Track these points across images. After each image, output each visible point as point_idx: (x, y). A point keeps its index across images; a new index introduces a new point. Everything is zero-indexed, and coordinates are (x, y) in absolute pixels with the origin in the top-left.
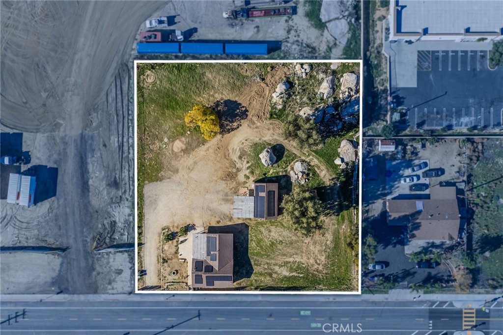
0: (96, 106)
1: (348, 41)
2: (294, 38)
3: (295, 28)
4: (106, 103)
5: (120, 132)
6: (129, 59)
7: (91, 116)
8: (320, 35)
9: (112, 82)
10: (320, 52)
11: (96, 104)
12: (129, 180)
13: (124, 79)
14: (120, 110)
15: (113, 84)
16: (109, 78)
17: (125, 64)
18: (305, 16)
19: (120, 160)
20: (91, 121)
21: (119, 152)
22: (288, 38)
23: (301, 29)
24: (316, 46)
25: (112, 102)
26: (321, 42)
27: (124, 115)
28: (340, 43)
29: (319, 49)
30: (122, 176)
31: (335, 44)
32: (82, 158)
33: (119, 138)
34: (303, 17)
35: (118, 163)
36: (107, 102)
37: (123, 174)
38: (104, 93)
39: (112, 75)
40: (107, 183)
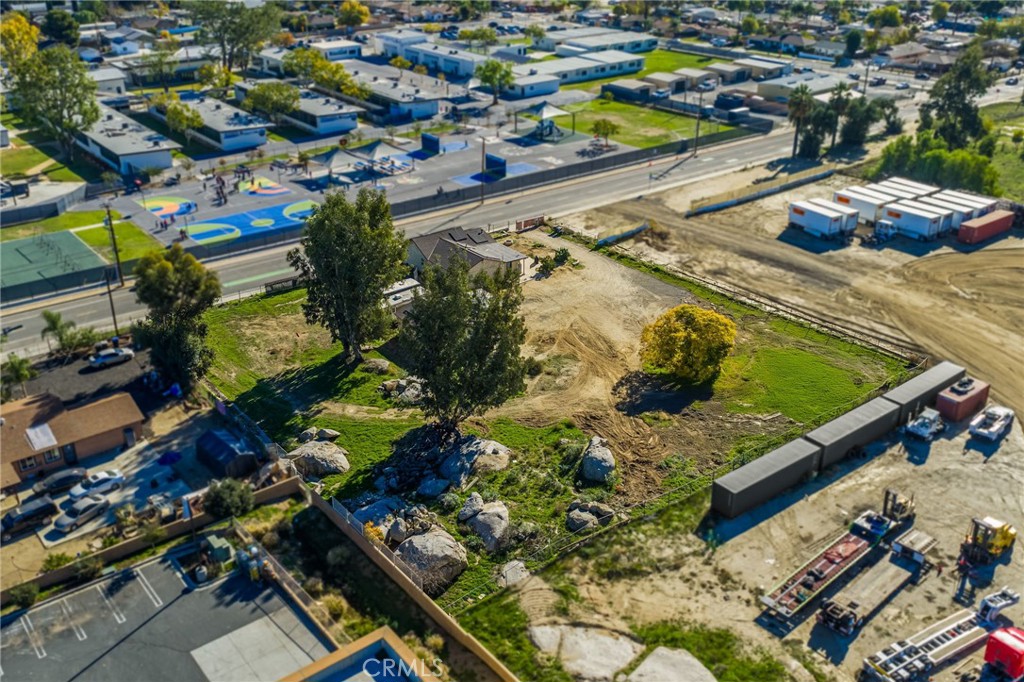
1: (533, 643)
2: (693, 570)
3: (718, 590)
8: (635, 616)
10: (586, 578)
18: (728, 631)
22: (707, 563)
23: (699, 597)
24: (613, 586)
26: (611, 603)
28: (555, 623)
29: (599, 585)
31: (564, 612)
34: (730, 624)
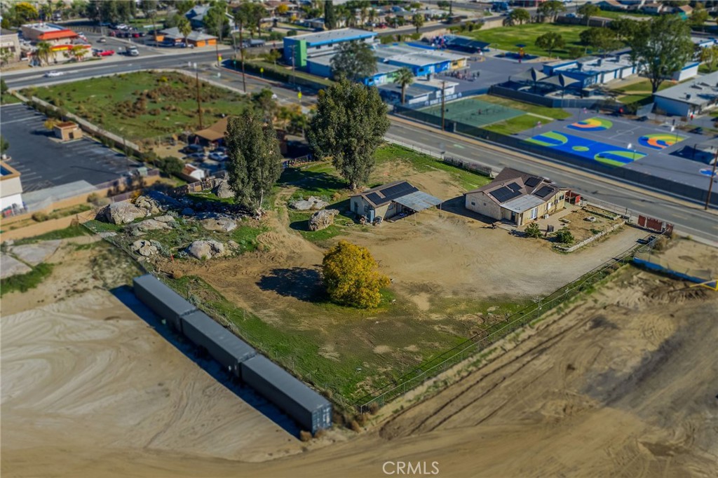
0: (527, 421)
4: (500, 413)
5: (517, 365)
6: (363, 436)
7: (557, 416)
9: (445, 429)
11: (524, 424)
12: (566, 314)
13: (414, 418)
14: (482, 388)
15: (448, 427)
16: (445, 439)
17: (381, 435)
19: (558, 339)
20: (564, 410)
21: (549, 348)
25: (483, 406)
27: (481, 377)
30: (577, 324)
32: (641, 380)
33: (528, 362)
35: (566, 339)
36: (495, 411)
37: (572, 324)
38: (483, 428)
39: (432, 438)
40: (615, 330)
